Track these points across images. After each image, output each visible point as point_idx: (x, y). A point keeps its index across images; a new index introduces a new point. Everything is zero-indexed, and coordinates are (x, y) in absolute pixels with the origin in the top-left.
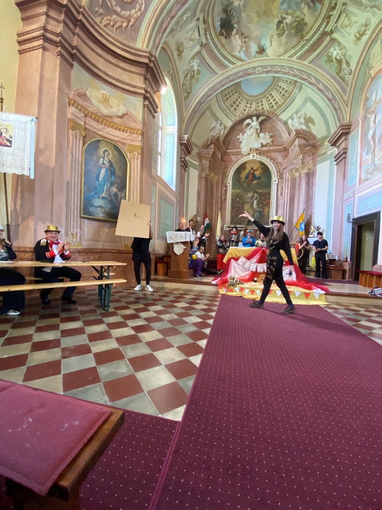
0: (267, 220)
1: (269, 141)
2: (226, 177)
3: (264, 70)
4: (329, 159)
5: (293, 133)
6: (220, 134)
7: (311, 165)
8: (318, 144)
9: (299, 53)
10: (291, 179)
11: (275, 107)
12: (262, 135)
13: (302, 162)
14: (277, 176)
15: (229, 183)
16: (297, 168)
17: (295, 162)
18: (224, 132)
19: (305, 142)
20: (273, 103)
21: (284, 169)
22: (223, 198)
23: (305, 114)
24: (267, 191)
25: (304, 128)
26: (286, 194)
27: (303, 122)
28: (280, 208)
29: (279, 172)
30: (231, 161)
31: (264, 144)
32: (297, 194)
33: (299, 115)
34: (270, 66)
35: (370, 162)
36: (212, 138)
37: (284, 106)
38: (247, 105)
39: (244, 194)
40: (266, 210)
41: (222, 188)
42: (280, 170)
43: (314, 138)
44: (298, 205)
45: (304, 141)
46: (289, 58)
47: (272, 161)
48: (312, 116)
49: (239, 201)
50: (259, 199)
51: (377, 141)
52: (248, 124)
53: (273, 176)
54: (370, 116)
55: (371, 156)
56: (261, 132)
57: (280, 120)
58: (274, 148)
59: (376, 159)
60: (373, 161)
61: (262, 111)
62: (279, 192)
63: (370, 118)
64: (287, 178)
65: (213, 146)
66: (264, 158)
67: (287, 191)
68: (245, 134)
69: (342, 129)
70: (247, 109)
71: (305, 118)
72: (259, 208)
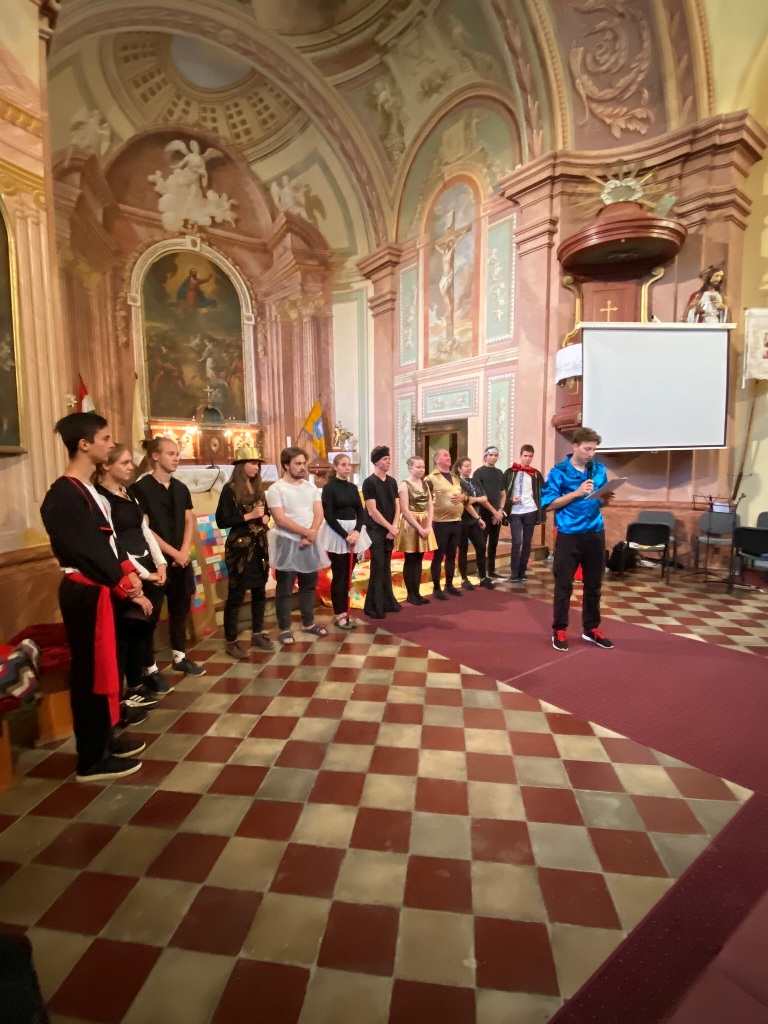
0: (241, 409)
1: (229, 216)
2: (123, 280)
3: (241, 44)
4: (357, 299)
5: (282, 220)
6: (99, 148)
7: (322, 302)
8: (331, 260)
9: (319, 54)
10: (281, 322)
11: (244, 139)
12: (211, 194)
13: (303, 290)
14: (252, 308)
15: (135, 301)
16: (292, 298)
17: (288, 284)
18: (110, 148)
19: (305, 247)
20: (240, 129)
21: (267, 294)
22: (123, 339)
23: (307, 186)
24: (233, 339)
25: (304, 215)
26: (275, 354)
27: (303, 200)
28: (265, 384)
29: (256, 300)
30: (135, 239)
31: (218, 220)
32: (297, 357)
33: (294, 182)
34: (256, 43)
35: (445, 332)
36: (74, 152)
37: (263, 145)
38: (175, 99)
39: (179, 338)
41: (114, 310)
42: (256, 295)
43: (325, 246)
44: (302, 380)
45: (302, 242)
46: (298, 51)
47: (237, 267)
48: (321, 196)
49: (168, 353)
50: (216, 356)
51: (456, 301)
52: (178, 155)
53: (243, 303)
54: (442, 251)
55: (445, 324)
56: (210, 186)
57: (255, 178)
58: (241, 238)
59: (456, 331)
60: (450, 334)
61: (213, 135)
62: (260, 348)
63: (441, 256)
64: (273, 319)
65: (76, 178)
66: (219, 256)
67: (276, 347)
68: (171, 177)
69: (389, 253)
70: (178, 113)
71: (307, 194)
72: (220, 378)
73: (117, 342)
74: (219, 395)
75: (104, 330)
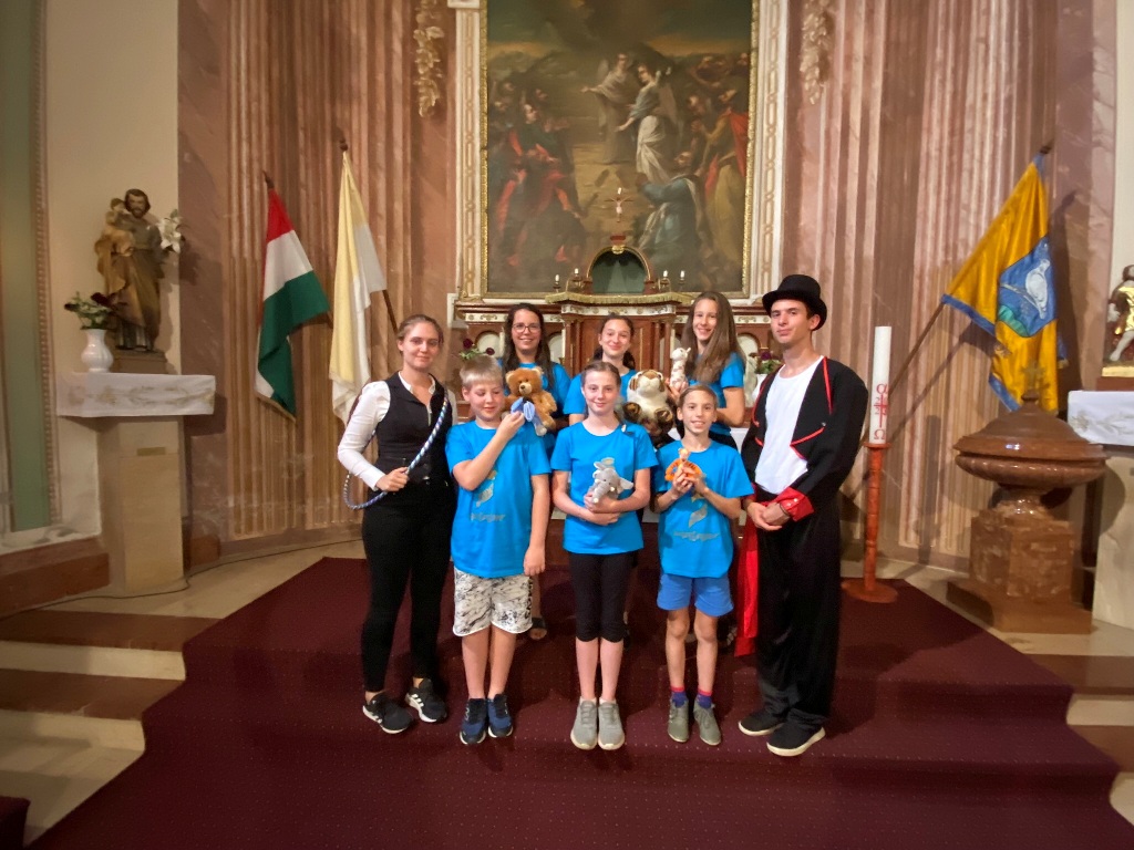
0: (731, 255)
22: (429, 99)
24: (723, 48)
26: (859, 67)
28: (816, 172)
39: (572, 74)
40: (721, 186)
41: (411, 25)
49: (539, 121)
50: (669, 106)
62: (808, 58)
72: (674, 169)
73: (415, 108)
74: (669, 223)
75: (381, 77)
